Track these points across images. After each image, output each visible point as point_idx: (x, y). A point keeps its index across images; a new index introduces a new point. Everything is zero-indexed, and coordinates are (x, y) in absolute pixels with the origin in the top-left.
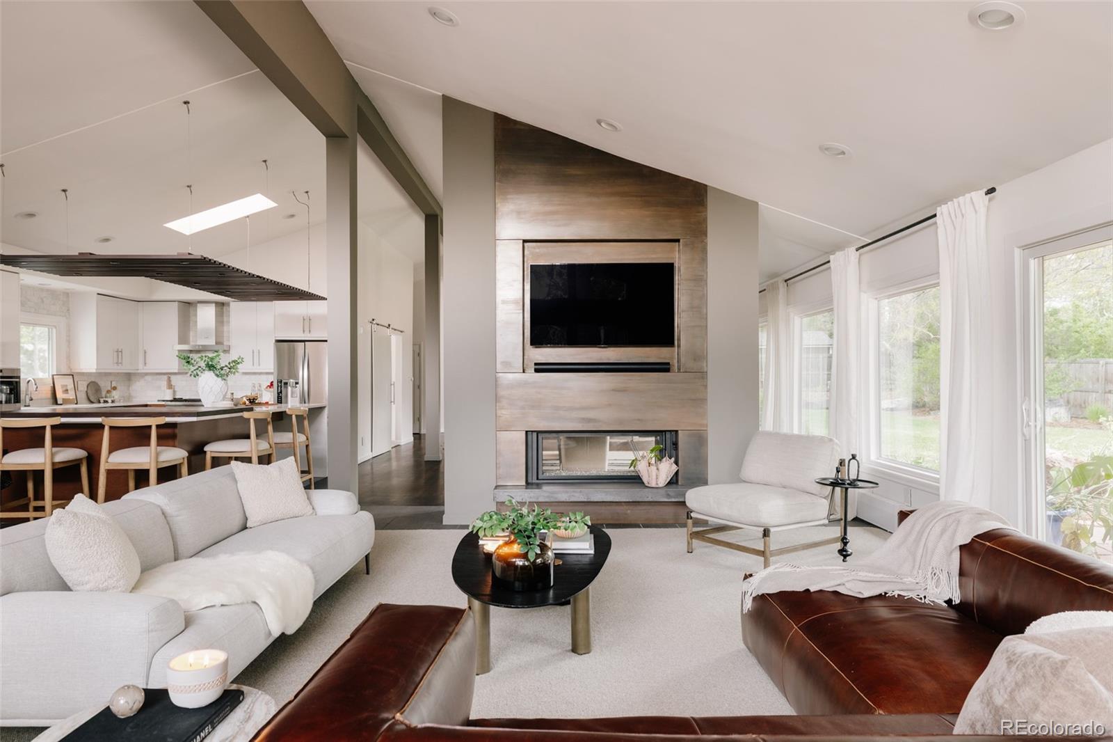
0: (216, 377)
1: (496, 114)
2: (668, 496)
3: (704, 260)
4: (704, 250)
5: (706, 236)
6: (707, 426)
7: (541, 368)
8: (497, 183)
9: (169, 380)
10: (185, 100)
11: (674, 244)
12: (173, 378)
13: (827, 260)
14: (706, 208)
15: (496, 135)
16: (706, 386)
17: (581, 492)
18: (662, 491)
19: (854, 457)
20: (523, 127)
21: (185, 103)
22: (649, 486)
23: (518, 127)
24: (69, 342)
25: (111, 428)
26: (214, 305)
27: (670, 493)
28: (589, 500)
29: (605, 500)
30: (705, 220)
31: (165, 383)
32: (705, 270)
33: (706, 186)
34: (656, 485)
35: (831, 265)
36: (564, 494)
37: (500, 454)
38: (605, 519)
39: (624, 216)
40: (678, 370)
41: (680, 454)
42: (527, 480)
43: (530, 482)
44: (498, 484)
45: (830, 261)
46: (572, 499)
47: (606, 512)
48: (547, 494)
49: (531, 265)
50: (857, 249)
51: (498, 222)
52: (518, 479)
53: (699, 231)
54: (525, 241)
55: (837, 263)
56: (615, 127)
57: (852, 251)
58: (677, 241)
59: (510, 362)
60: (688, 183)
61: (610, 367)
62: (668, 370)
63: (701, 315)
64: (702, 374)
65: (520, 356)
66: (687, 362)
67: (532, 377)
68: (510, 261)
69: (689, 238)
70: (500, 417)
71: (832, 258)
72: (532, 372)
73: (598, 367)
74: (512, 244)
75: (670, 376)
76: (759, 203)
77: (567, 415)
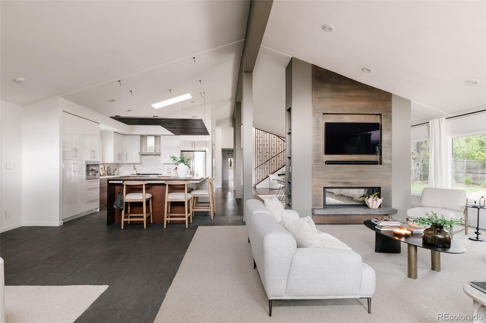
0: (185, 166)
1: (312, 64)
2: (380, 212)
3: (391, 122)
4: (391, 118)
5: (392, 113)
6: (391, 185)
7: (328, 163)
8: (313, 91)
9: (134, 166)
10: (194, 57)
11: (378, 115)
12: (136, 165)
13: (428, 122)
14: (392, 102)
15: (312, 73)
16: (391, 170)
18: (377, 210)
19: (482, 197)
20: (323, 70)
21: (194, 58)
22: (372, 208)
23: (321, 70)
24: (103, 151)
25: (169, 185)
26: (154, 137)
27: (381, 211)
28: (350, 214)
29: (356, 214)
30: (391, 107)
31: (133, 167)
32: (391, 126)
33: (391, 94)
34: (374, 208)
35: (429, 124)
36: (341, 211)
37: (313, 196)
38: (353, 221)
39: (361, 104)
40: (381, 164)
41: (382, 196)
42: (324, 206)
43: (324, 207)
44: (313, 208)
45: (429, 122)
46: (344, 213)
47: (354, 218)
48: (334, 212)
49: (326, 123)
50: (446, 119)
51: (314, 106)
52: (320, 205)
53: (389, 111)
54: (323, 114)
55: (434, 123)
56: (370, 71)
57: (444, 119)
58: (381, 115)
59: (317, 160)
60: (385, 92)
61: (356, 162)
62: (377, 164)
63: (390, 143)
64: (390, 165)
65: (321, 158)
66: (384, 161)
67: (326, 166)
68: (318, 121)
69: (385, 113)
70: (314, 181)
71: (430, 122)
72: (326, 164)
73: (351, 162)
74: (319, 115)
75: (378, 166)
76: (411, 101)
77: (339, 181)
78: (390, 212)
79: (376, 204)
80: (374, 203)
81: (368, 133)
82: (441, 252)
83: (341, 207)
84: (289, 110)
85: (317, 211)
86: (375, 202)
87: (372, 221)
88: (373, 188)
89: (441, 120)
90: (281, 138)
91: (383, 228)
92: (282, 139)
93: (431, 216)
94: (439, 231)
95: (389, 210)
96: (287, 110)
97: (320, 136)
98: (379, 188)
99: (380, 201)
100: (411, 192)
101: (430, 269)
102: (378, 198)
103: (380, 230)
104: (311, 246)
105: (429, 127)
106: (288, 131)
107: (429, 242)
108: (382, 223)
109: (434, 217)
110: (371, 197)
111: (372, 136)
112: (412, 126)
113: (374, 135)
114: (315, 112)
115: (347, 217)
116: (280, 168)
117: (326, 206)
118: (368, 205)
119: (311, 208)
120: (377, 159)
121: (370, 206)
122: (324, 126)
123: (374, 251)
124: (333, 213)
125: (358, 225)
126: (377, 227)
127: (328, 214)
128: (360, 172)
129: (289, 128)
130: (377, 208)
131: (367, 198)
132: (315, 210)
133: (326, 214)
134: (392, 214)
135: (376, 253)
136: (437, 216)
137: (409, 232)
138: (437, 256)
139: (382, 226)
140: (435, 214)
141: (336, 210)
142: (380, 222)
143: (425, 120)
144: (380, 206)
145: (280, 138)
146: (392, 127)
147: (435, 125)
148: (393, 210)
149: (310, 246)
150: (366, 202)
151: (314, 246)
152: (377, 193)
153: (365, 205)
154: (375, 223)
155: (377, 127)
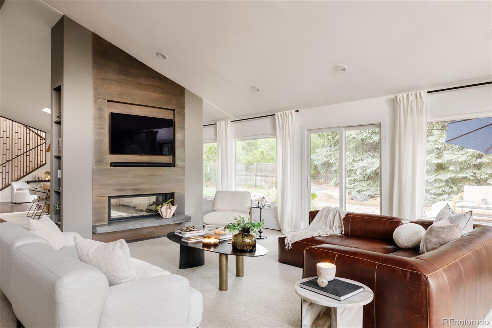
1: (93, 33)
2: (175, 221)
3: (184, 120)
4: (184, 116)
5: (185, 110)
6: (184, 190)
7: (114, 165)
8: (94, 69)
11: (171, 111)
14: (185, 97)
15: (93, 45)
16: (185, 173)
17: (138, 224)
18: (171, 219)
19: (264, 198)
20: (107, 43)
22: (166, 218)
23: (105, 43)
27: (175, 220)
28: (142, 227)
29: (149, 226)
30: (184, 103)
33: (185, 88)
34: (168, 217)
35: (216, 125)
36: (131, 225)
37: (94, 209)
38: (144, 236)
39: (153, 96)
40: (174, 166)
41: (175, 203)
42: (108, 220)
43: (109, 222)
44: (93, 225)
45: (216, 124)
46: (135, 228)
47: (145, 232)
48: (123, 227)
49: (111, 113)
50: (231, 121)
51: (95, 89)
52: (104, 221)
53: (182, 107)
54: (108, 101)
55: (221, 125)
56: (165, 58)
57: (229, 121)
58: (174, 110)
59: (100, 161)
60: (178, 86)
61: (147, 165)
62: (170, 166)
63: (183, 143)
64: (183, 168)
65: (105, 158)
66: (178, 163)
67: (112, 169)
68: (101, 109)
69: (178, 109)
70: (95, 189)
71: (218, 123)
72: (111, 166)
73: (142, 164)
74: (102, 102)
75: (172, 169)
76: (203, 99)
77: (128, 187)
78: (184, 220)
79: (170, 213)
80: (167, 211)
81: (154, 130)
82: (244, 257)
83: (129, 221)
84: (58, 90)
85: (101, 229)
86: (169, 210)
87: (175, 233)
88: (166, 194)
89: (227, 122)
90: (31, 128)
91: (190, 240)
92: (33, 131)
93: (239, 220)
94: (246, 235)
95: (183, 217)
96: (54, 89)
97: (103, 129)
98: (172, 195)
99: (174, 208)
100: (203, 197)
101: (235, 276)
102: (171, 205)
103: (188, 243)
104: (124, 281)
105: (216, 128)
106: (55, 119)
107: (239, 248)
108: (187, 235)
109: (241, 222)
110: (164, 205)
111: (158, 134)
112: (203, 126)
113: (162, 133)
114: (97, 97)
115: (138, 231)
116: (30, 173)
117: (111, 221)
118: (161, 215)
119: (92, 225)
120: (170, 161)
121: (164, 216)
122: (108, 117)
123: (179, 268)
124: (120, 229)
125: (151, 240)
126: (184, 239)
127: (114, 231)
128: (152, 175)
129: (58, 115)
130: (171, 217)
131: (160, 206)
132: (97, 228)
133: (112, 231)
134: (185, 222)
135: (181, 270)
136: (244, 220)
137: (217, 241)
138: (241, 261)
139: (189, 237)
140: (243, 218)
141: (124, 224)
142: (185, 233)
143: (213, 121)
144: (173, 215)
145: (30, 130)
146: (185, 125)
147: (222, 127)
148: (187, 218)
149: (122, 281)
150: (159, 211)
151: (129, 279)
152: (171, 200)
153: (158, 215)
154: (180, 235)
155: (169, 124)
